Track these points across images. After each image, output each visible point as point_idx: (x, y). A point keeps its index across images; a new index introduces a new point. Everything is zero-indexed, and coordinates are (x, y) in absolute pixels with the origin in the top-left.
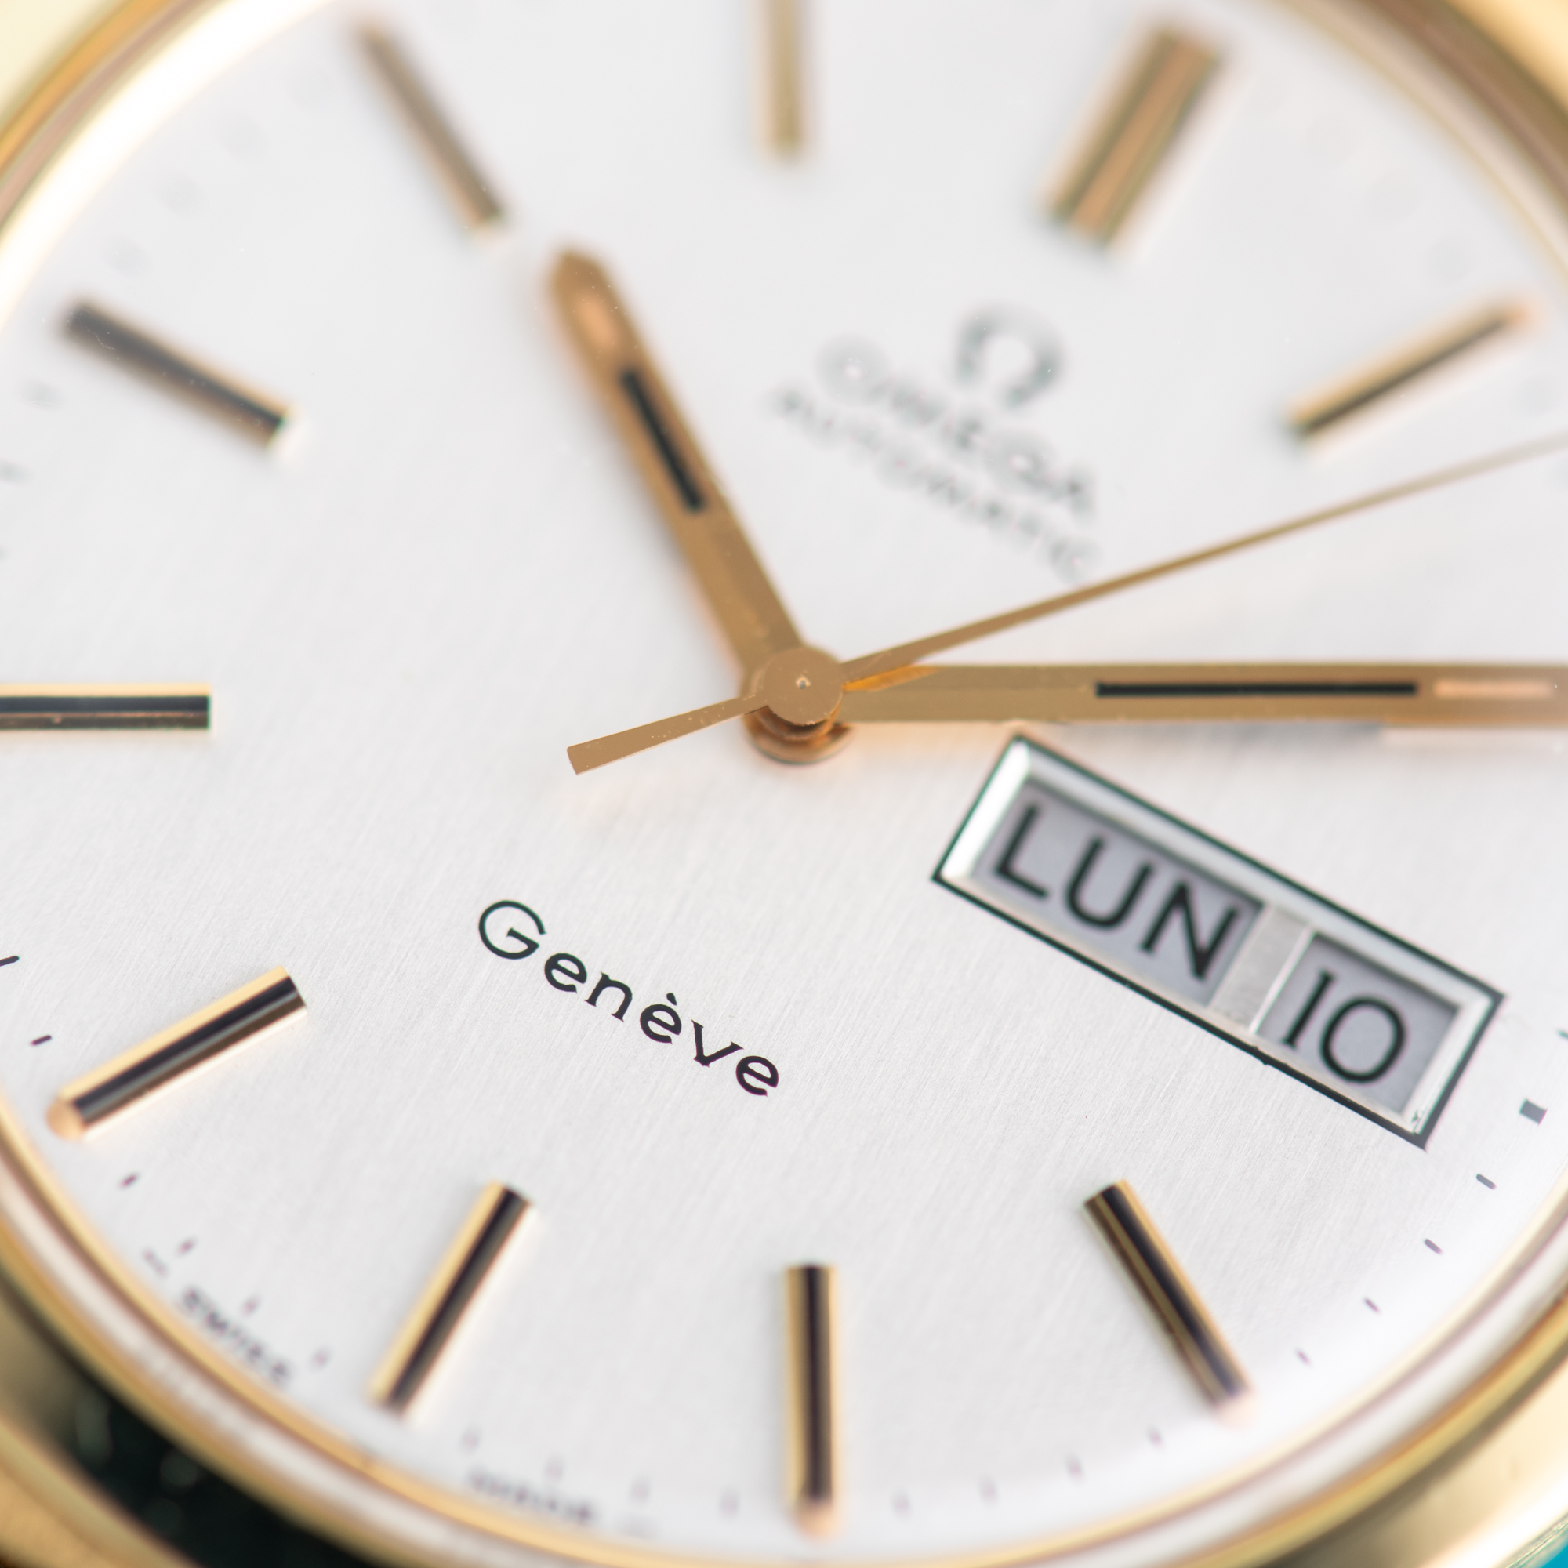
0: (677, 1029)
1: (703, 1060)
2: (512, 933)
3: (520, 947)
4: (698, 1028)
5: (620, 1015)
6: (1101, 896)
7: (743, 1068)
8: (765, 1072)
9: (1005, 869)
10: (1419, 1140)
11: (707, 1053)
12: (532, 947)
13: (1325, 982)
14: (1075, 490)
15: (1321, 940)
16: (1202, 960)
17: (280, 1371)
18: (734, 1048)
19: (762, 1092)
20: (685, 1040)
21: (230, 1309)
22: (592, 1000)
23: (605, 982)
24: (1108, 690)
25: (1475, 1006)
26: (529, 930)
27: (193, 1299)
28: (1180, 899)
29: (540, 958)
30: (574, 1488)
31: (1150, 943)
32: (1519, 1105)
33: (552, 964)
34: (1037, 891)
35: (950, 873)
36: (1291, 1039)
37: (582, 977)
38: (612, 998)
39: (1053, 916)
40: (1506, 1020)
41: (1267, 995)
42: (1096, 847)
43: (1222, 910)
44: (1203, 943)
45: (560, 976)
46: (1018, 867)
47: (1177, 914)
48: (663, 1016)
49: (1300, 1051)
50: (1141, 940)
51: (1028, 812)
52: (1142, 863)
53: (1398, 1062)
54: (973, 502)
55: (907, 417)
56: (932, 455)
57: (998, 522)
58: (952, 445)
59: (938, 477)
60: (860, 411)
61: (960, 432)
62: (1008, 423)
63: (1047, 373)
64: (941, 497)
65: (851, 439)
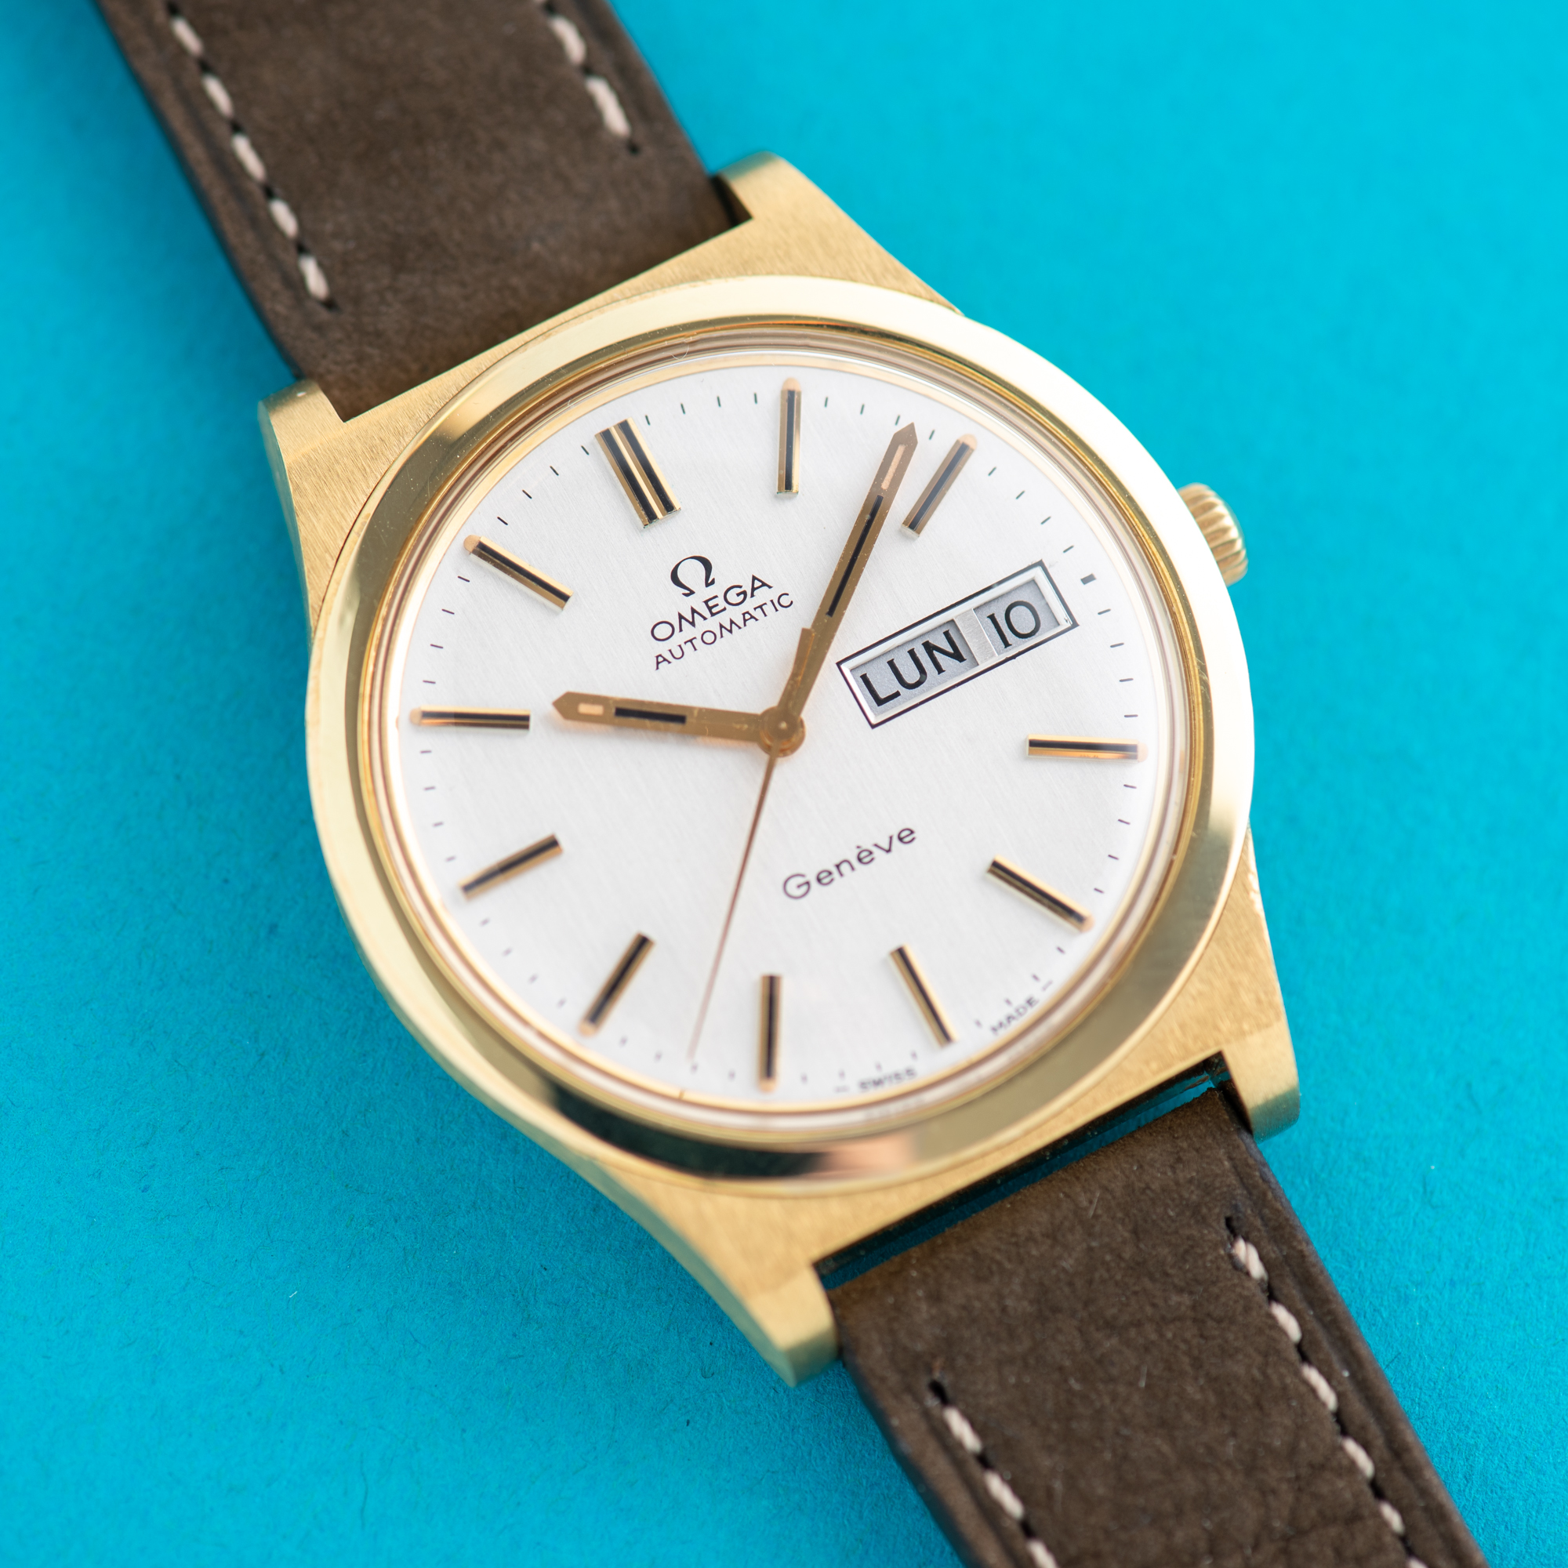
0: (871, 853)
1: (889, 851)
2: (799, 886)
3: (804, 888)
4: (876, 845)
5: (853, 868)
6: (911, 674)
7: (901, 839)
8: (907, 832)
9: (880, 702)
10: (1075, 625)
11: (887, 847)
12: (808, 883)
13: (992, 618)
14: (758, 583)
15: (976, 609)
16: (957, 656)
17: (910, 1072)
18: (891, 838)
19: (913, 839)
20: (877, 852)
21: (875, 1075)
22: (841, 875)
23: (838, 866)
24: (831, 612)
25: (1037, 573)
26: (801, 880)
27: (863, 1085)
28: (929, 648)
29: (814, 884)
30: (1019, 1000)
31: (940, 670)
32: (1081, 583)
33: (819, 880)
34: (897, 694)
35: (874, 721)
36: (1007, 644)
37: (830, 873)
38: (845, 868)
39: (909, 697)
40: (1050, 566)
41: (987, 641)
42: (891, 664)
43: (943, 636)
44: (951, 650)
45: (825, 881)
46: (882, 696)
47: (935, 652)
48: (864, 854)
49: (1014, 645)
50: (937, 672)
51: (864, 678)
52: (909, 652)
53: (1039, 613)
54: (740, 621)
55: (693, 623)
56: (713, 624)
57: (752, 617)
58: (713, 615)
59: (721, 626)
60: (679, 638)
61: (710, 608)
62: (717, 590)
63: (707, 564)
64: (730, 631)
65: (688, 648)
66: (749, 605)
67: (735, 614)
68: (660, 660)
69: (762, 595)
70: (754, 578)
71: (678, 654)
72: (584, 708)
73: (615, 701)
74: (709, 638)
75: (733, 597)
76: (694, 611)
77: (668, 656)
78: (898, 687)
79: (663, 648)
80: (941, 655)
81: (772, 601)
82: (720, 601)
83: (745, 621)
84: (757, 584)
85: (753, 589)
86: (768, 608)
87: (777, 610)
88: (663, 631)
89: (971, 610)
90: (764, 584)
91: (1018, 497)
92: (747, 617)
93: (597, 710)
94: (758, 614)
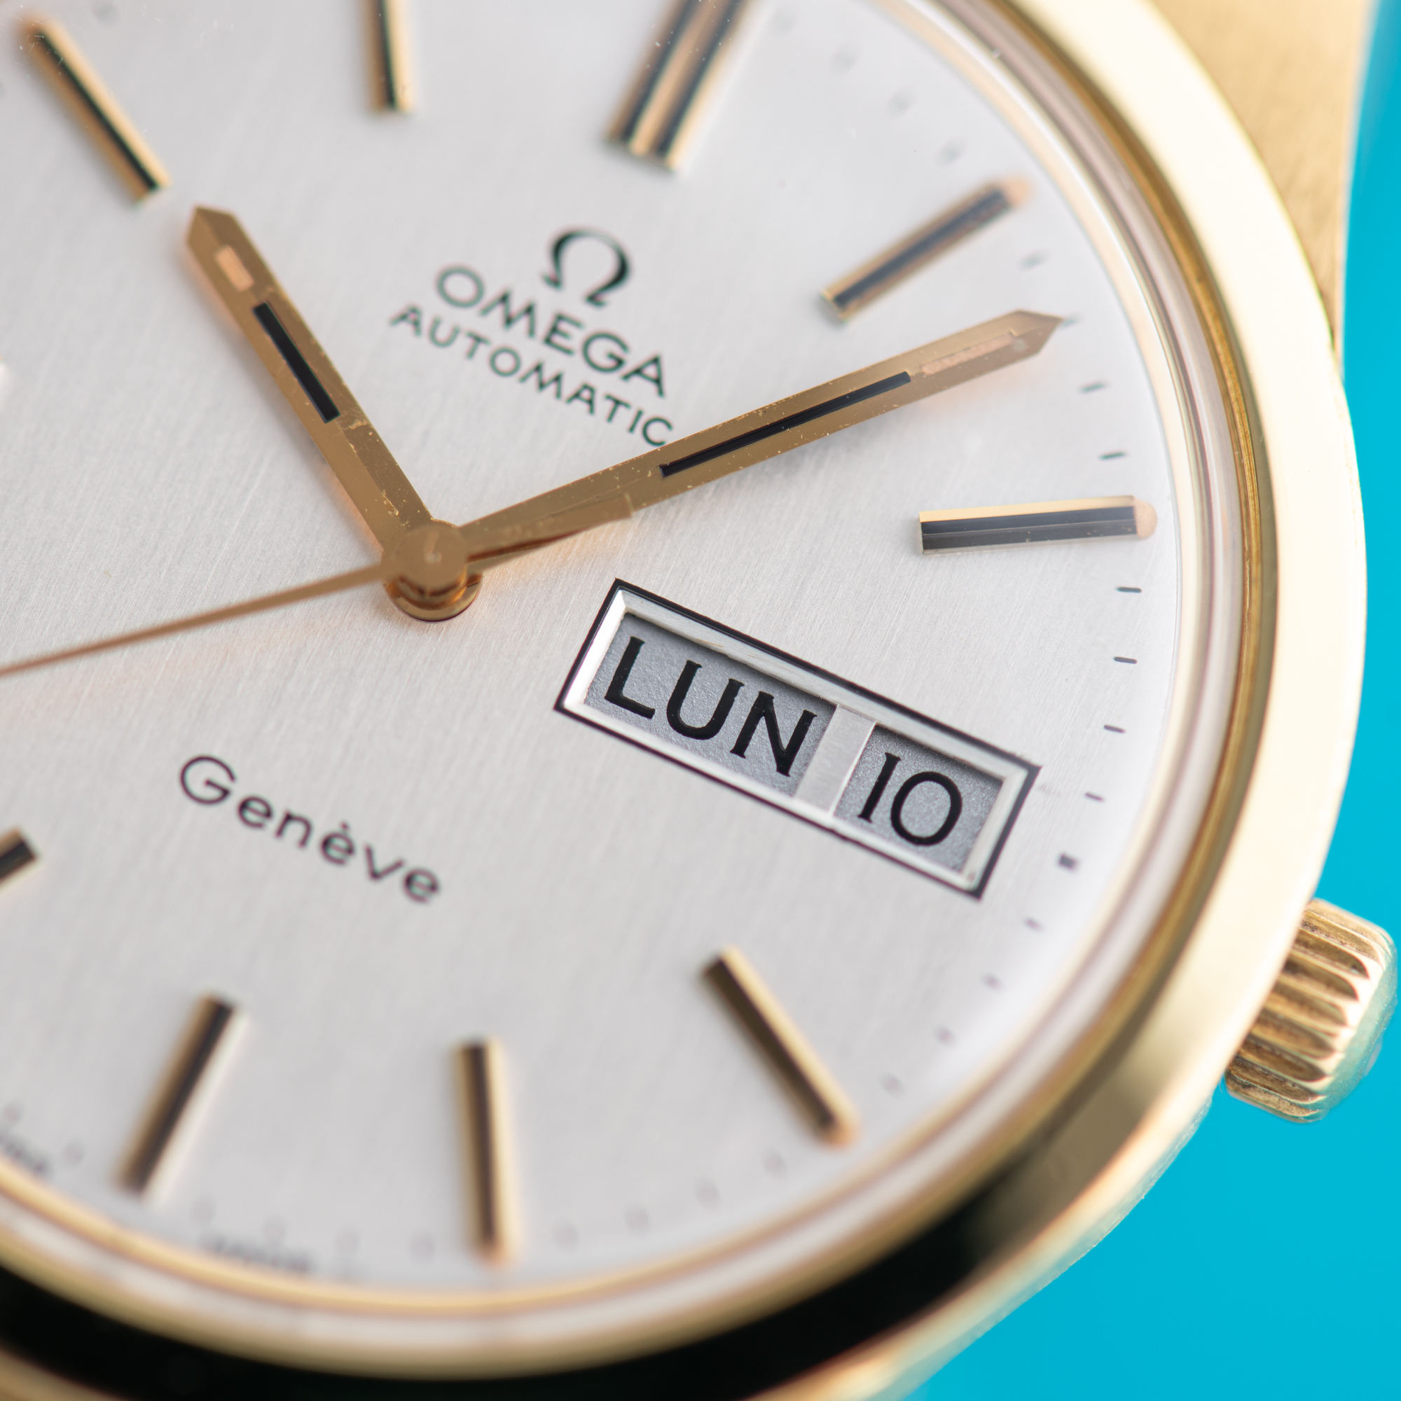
0: (350, 851)
1: (375, 877)
2: (209, 783)
3: (213, 793)
4: (369, 850)
5: (303, 842)
6: (697, 711)
7: (409, 881)
8: (428, 882)
9: (615, 695)
10: (976, 894)
11: (379, 869)
12: (225, 793)
13: (892, 762)
15: (883, 730)
16: (784, 760)
17: (40, 1168)
18: (399, 864)
19: (424, 900)
20: (359, 861)
22: (280, 832)
23: (289, 818)
25: (1019, 775)
26: (221, 778)
28: (763, 708)
29: (232, 803)
31: (740, 748)
32: (1056, 858)
33: (244, 806)
34: (643, 712)
35: (571, 702)
36: (866, 814)
37: (268, 814)
38: (295, 830)
40: (1043, 788)
41: (840, 781)
42: (690, 670)
43: (799, 716)
44: (785, 742)
45: (250, 816)
46: (628, 691)
47: (763, 721)
48: (340, 843)
49: (873, 826)
50: (733, 746)
51: (634, 647)
52: (731, 681)
53: (958, 825)
54: (569, 387)
55: (509, 321)
56: (532, 351)
57: (590, 402)
58: (548, 341)
59: (538, 368)
60: (469, 319)
61: (554, 330)
62: (593, 319)
63: (622, 273)
64: (542, 385)
65: (463, 343)
66: (607, 384)
67: (576, 373)
68: (411, 316)
69: (639, 393)
70: (656, 361)
71: (442, 334)
72: (227, 259)
73: (278, 296)
74: (505, 362)
75: (600, 351)
76: (529, 310)
77: (426, 323)
78: (659, 701)
79: (432, 306)
80: (766, 731)
81: (639, 414)
82: (576, 339)
83: (577, 395)
84: (651, 371)
85: (638, 372)
86: (625, 416)
87: (632, 429)
88: (460, 287)
89: (872, 720)
90: (658, 381)
91: (1118, 659)
92: (585, 394)
93: (240, 278)
94: (603, 406)
